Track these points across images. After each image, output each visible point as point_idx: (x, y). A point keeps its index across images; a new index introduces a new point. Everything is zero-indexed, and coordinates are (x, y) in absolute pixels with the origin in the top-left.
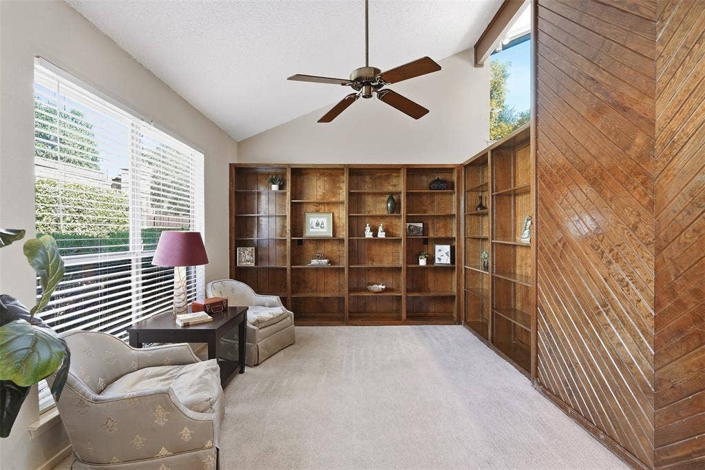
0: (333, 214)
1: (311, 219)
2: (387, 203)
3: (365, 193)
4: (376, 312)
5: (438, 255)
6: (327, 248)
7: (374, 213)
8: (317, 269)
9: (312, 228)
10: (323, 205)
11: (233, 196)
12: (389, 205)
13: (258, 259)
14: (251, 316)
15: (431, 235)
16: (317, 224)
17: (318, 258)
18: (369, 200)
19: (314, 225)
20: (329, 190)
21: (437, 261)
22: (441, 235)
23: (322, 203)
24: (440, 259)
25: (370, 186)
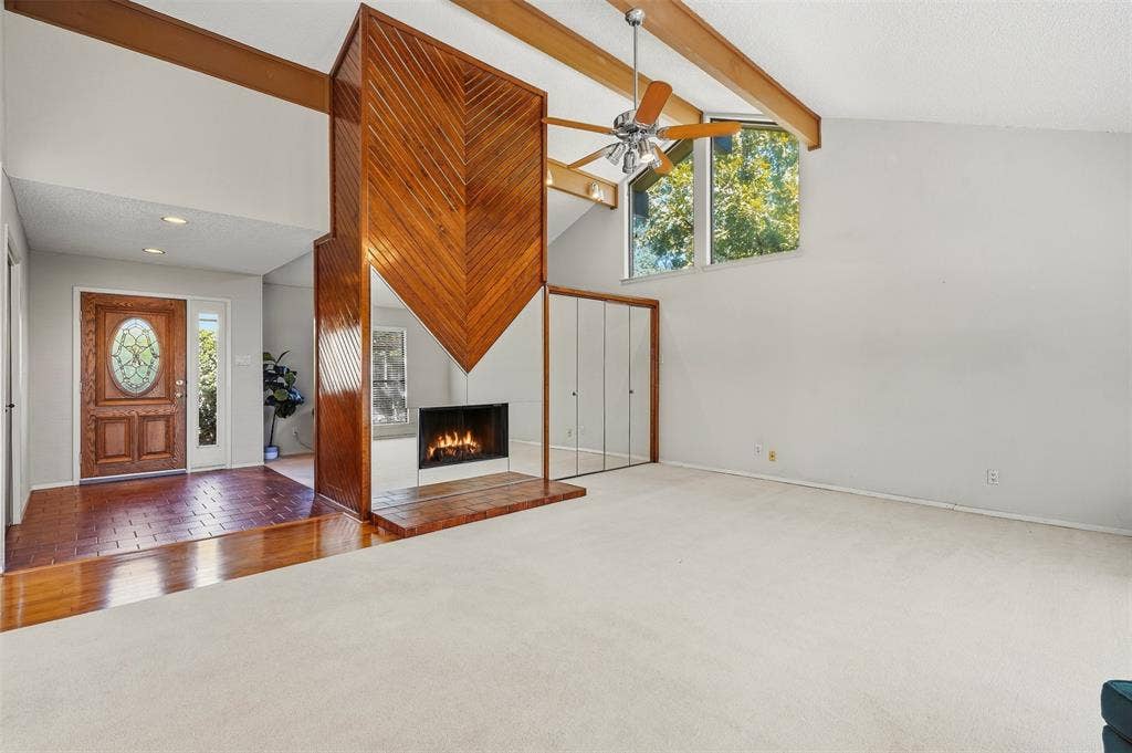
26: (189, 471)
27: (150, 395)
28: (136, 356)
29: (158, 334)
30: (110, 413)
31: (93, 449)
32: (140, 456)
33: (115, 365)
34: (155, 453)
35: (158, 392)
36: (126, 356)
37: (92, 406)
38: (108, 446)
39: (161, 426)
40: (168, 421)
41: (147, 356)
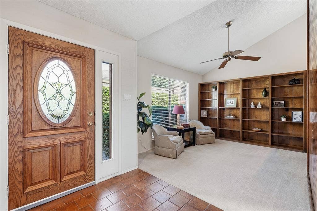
0: (237, 98)
1: (228, 101)
2: (263, 92)
3: (252, 89)
4: (258, 140)
5: (294, 117)
6: (235, 112)
7: (257, 97)
8: (230, 120)
9: (228, 104)
10: (232, 95)
11: (200, 93)
12: (263, 93)
13: (208, 114)
14: (198, 131)
15: (291, 106)
16: (230, 102)
17: (230, 115)
18: (254, 92)
19: (229, 103)
20: (236, 88)
21: (293, 120)
22: (298, 106)
23: (232, 94)
24: (295, 119)
25: (255, 85)
26: (97, 181)
27: (69, 125)
28: (58, 92)
29: (75, 74)
30: (36, 143)
31: (20, 179)
32: (61, 178)
33: (41, 99)
34: (73, 173)
35: (76, 122)
36: (50, 91)
37: (19, 138)
38: (34, 174)
39: (77, 149)
40: (82, 145)
41: (66, 92)
